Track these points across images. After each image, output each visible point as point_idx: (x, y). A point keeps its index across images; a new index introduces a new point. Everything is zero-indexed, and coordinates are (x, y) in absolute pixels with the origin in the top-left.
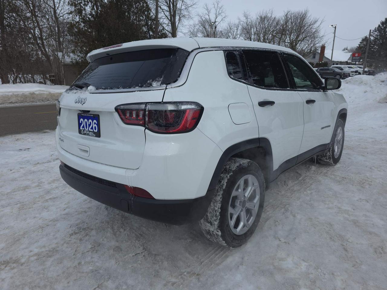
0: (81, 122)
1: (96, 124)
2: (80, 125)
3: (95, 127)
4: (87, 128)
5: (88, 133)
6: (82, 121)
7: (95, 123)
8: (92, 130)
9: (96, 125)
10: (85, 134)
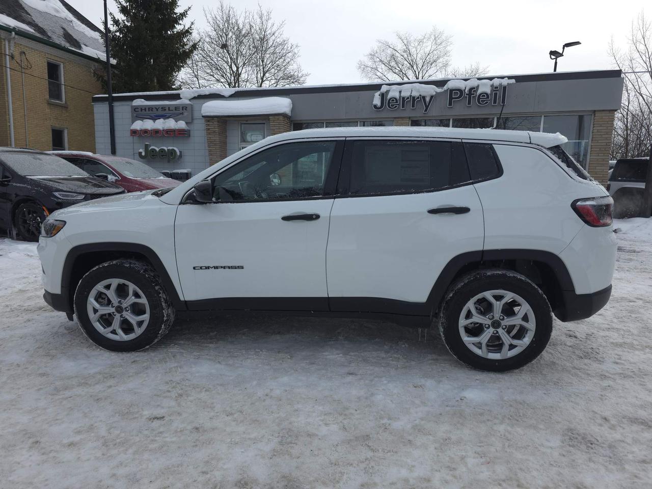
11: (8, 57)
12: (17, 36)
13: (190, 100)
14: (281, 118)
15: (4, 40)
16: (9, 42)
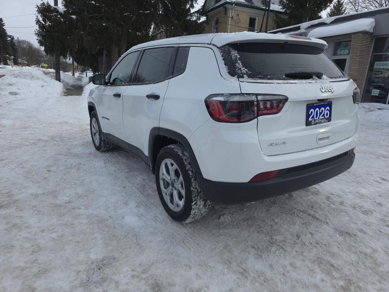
0: (310, 113)
1: (329, 110)
2: (308, 116)
3: (327, 114)
4: (317, 117)
5: (320, 121)
6: (312, 112)
7: (327, 110)
8: (323, 117)
9: (328, 112)
10: (316, 124)
11: (230, 18)
12: (235, 6)
13: (306, 29)
14: (361, 35)
15: (230, 9)
16: (232, 10)
